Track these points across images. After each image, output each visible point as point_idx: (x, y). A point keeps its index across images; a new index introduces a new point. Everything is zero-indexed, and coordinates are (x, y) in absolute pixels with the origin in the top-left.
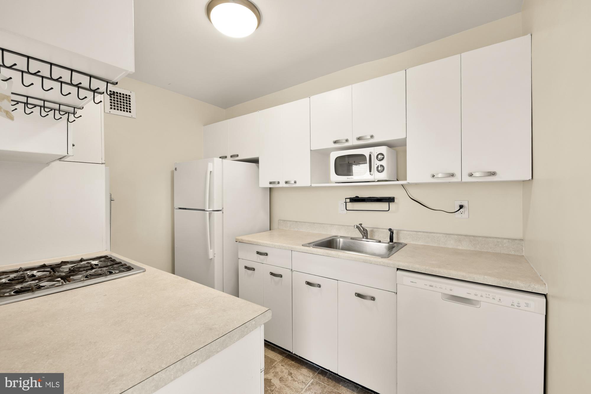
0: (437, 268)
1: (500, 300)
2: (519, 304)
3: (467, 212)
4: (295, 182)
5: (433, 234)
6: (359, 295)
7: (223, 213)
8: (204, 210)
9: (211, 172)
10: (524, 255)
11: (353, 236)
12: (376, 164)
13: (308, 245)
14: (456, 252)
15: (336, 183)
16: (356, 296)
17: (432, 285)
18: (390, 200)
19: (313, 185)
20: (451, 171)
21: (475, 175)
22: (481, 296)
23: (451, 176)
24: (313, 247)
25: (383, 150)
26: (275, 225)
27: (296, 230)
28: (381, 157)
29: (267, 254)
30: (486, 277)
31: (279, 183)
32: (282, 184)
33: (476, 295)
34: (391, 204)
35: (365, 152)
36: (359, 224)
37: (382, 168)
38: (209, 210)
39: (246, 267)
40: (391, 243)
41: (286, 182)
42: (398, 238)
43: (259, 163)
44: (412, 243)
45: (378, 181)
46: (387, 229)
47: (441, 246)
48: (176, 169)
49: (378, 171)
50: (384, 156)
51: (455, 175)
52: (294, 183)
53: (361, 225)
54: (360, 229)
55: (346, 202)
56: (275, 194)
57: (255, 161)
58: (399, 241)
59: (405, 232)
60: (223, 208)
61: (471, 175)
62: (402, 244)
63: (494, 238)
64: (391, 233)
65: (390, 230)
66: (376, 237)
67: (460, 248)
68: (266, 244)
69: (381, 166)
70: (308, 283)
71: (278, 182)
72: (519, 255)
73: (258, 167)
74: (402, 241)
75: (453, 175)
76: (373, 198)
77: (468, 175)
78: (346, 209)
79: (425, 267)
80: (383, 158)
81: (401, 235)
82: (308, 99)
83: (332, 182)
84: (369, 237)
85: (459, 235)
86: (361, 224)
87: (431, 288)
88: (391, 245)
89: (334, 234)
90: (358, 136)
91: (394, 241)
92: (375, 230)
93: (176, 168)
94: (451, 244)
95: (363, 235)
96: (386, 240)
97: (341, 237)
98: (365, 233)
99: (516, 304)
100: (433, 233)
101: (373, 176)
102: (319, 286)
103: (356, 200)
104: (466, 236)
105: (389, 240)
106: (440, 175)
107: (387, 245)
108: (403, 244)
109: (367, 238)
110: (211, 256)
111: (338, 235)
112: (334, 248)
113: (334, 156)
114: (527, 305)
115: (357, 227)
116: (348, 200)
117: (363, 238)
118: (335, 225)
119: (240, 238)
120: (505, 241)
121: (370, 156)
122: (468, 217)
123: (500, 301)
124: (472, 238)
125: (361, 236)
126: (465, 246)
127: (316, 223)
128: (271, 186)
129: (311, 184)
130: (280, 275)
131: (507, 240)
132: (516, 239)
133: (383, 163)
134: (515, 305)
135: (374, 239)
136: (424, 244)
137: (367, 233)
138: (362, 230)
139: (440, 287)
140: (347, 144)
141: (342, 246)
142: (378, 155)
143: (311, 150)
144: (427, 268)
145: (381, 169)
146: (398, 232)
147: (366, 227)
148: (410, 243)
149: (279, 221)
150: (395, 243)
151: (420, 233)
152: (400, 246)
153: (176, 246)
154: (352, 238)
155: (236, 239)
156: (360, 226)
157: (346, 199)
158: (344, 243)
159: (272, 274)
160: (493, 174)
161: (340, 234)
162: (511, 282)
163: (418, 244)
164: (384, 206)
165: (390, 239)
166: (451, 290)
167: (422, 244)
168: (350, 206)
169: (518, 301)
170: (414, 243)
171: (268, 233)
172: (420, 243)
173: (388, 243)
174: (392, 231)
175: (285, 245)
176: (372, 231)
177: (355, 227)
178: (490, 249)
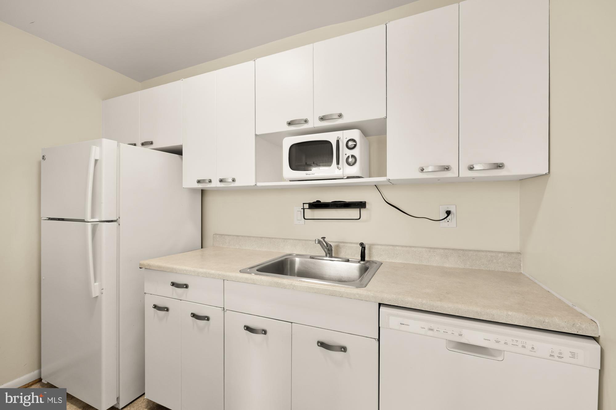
0: (437, 301)
1: (533, 348)
2: (560, 353)
3: (454, 221)
4: (234, 180)
5: (413, 249)
6: (322, 344)
7: (119, 225)
8: (83, 221)
9: (96, 161)
10: (522, 272)
11: (313, 254)
12: (346, 154)
13: (248, 270)
14: (445, 272)
15: (290, 181)
16: (318, 346)
17: (432, 328)
18: (361, 205)
19: (259, 184)
20: (445, 164)
21: (476, 167)
22: (505, 343)
23: (446, 170)
24: (255, 274)
25: (355, 134)
26: (209, 241)
27: (237, 248)
28: (351, 145)
29: (187, 286)
30: (510, 313)
31: (210, 181)
32: (216, 184)
33: (497, 342)
34: (363, 210)
35: (331, 137)
36: (322, 238)
37: (354, 160)
38: (92, 220)
39: (155, 307)
40: (362, 262)
41: (221, 181)
42: (370, 256)
43: (182, 155)
44: (387, 260)
45: (348, 178)
46: (357, 243)
47: (423, 264)
48: (43, 158)
49: (349, 164)
50: (356, 142)
51: (451, 168)
52: (232, 181)
53: (324, 240)
54: (323, 244)
55: (304, 209)
56: (210, 200)
57: (178, 151)
58: (372, 259)
59: (379, 247)
60: (119, 218)
61: (471, 168)
62: (376, 263)
63: (486, 251)
64: (362, 248)
65: (362, 244)
66: (343, 255)
67: (447, 265)
68: (185, 272)
69: (353, 156)
70: (248, 328)
71: (209, 179)
72: (516, 272)
73: (182, 159)
74: (375, 258)
75: (447, 168)
76: (340, 203)
77: (468, 168)
78: (304, 218)
79: (420, 300)
80: (355, 146)
81: (374, 251)
82: (252, 62)
83: (285, 181)
84: (333, 255)
85: (446, 249)
86: (324, 238)
87: (430, 333)
88: (364, 265)
89: (288, 252)
90: (322, 115)
91: (366, 259)
92: (341, 245)
93: (44, 156)
94: (436, 261)
95: (327, 251)
96: (356, 258)
97: (298, 255)
98: (329, 251)
99: (556, 354)
100: (413, 247)
101: (341, 170)
102: (263, 332)
103: (317, 205)
104: (453, 249)
105: (360, 258)
106: (430, 169)
107: (358, 265)
108: (378, 263)
109: (331, 257)
110: (95, 292)
111: (293, 253)
112: (286, 274)
113: (288, 142)
114: (573, 355)
115: (319, 242)
116: (307, 206)
117: (326, 256)
118: (289, 239)
119: (145, 262)
120: (500, 255)
121: (338, 142)
122: (455, 226)
123: (532, 350)
124: (462, 253)
125: (324, 254)
126: (451, 263)
127: (264, 237)
128: (201, 186)
129: (256, 181)
130: (206, 317)
131: (503, 254)
132: (512, 253)
133: (355, 152)
134: (556, 356)
135: (340, 256)
136: (403, 262)
137: (332, 249)
138: (325, 245)
139: (445, 331)
140: (305, 127)
141: (299, 269)
142: (348, 141)
143: (256, 135)
144: (424, 302)
145: (352, 161)
146: (371, 246)
147: (330, 242)
148: (385, 261)
149: (214, 236)
150: (368, 261)
151: (397, 248)
152: (375, 265)
153: (43, 278)
154: (312, 257)
155: (140, 264)
156: (322, 240)
157: (303, 204)
158: (301, 263)
159: (194, 315)
160: (499, 166)
161: (295, 252)
162: (547, 321)
163: (395, 263)
164: (353, 213)
165: (361, 256)
166: (461, 335)
167: (400, 262)
168: (310, 213)
169: (560, 350)
170: (391, 261)
171: (199, 252)
172: (398, 260)
173: (359, 262)
174: (364, 246)
175: (213, 272)
176: (337, 246)
177: (317, 242)
178: (482, 266)
